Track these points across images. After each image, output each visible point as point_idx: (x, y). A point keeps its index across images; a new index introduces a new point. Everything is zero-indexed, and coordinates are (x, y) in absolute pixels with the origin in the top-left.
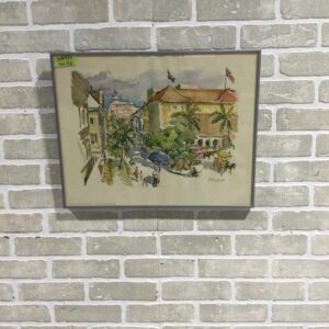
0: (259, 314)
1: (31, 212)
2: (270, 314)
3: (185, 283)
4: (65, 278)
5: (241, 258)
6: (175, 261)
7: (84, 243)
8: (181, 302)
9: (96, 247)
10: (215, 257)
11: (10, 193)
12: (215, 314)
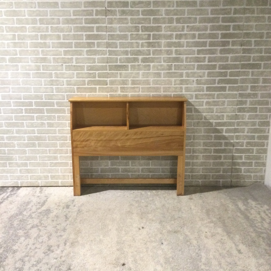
0: (137, 90)
1: (70, 57)
2: (141, 90)
3: (115, 80)
4: (80, 78)
5: (132, 72)
6: (112, 73)
7: (86, 67)
8: (114, 86)
9: (89, 68)
10: (124, 72)
11: (64, 51)
12: (124, 90)
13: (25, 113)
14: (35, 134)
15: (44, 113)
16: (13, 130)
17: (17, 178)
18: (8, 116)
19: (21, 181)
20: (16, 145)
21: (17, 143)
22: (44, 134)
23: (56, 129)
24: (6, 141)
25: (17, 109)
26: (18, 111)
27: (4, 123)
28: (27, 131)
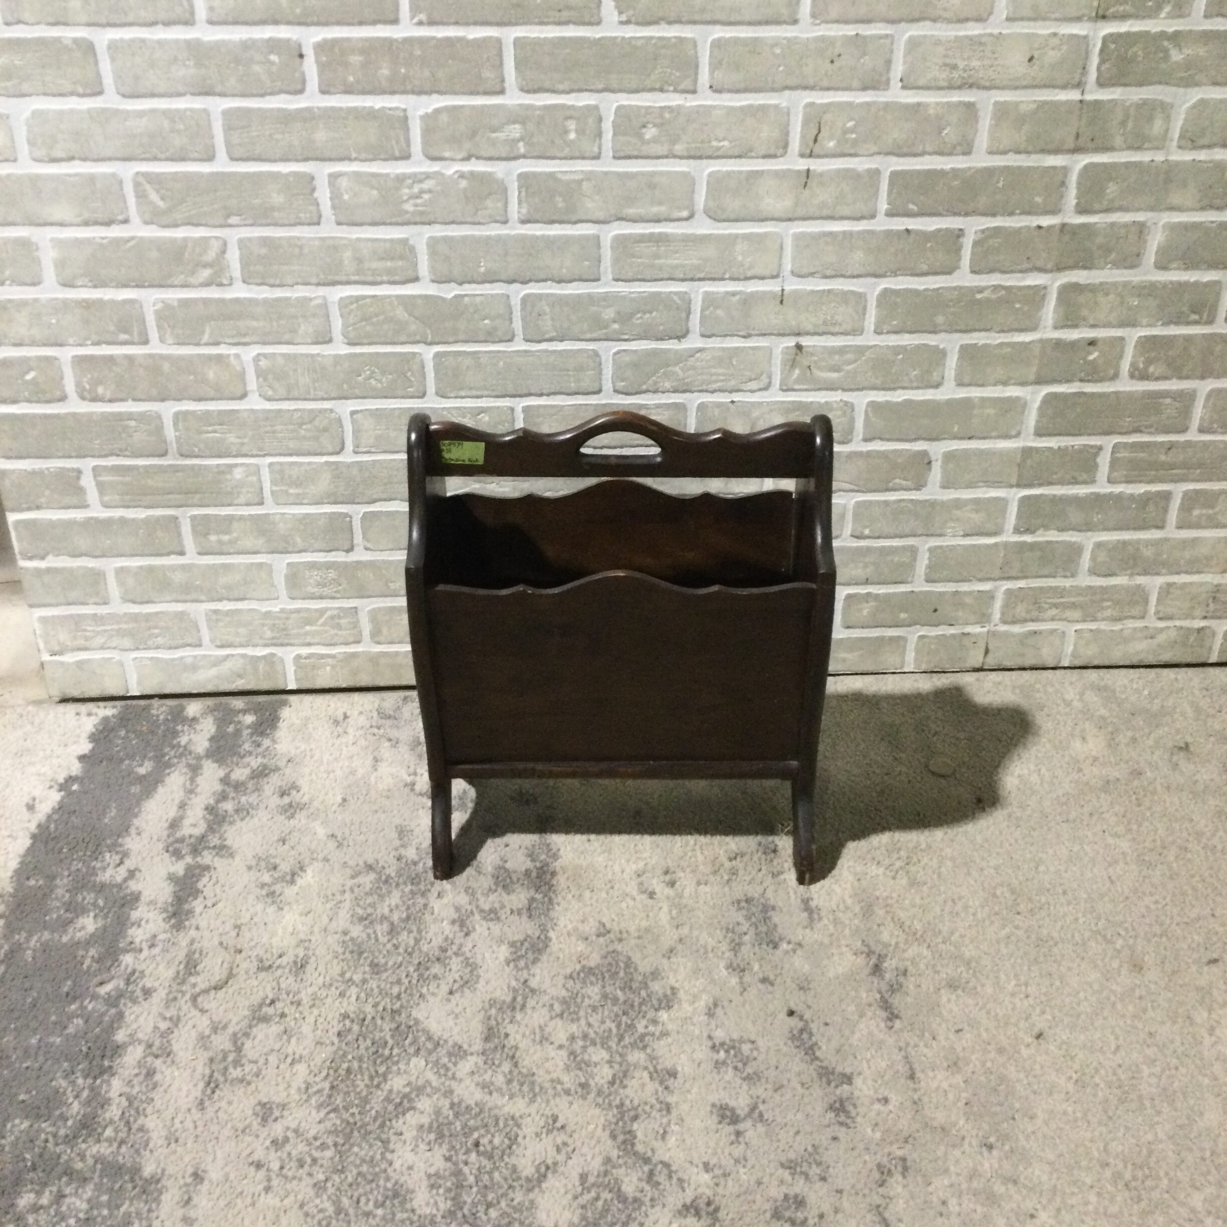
13: (323, 92)
14: (416, 279)
15: (502, 92)
16: (216, 246)
17: (269, 634)
18: (166, 113)
19: (305, 651)
20: (252, 383)
21: (263, 363)
22: (490, 279)
23: (596, 240)
24: (156, 347)
25: (247, 45)
26: (257, 68)
27: (137, 185)
28: (348, 254)
